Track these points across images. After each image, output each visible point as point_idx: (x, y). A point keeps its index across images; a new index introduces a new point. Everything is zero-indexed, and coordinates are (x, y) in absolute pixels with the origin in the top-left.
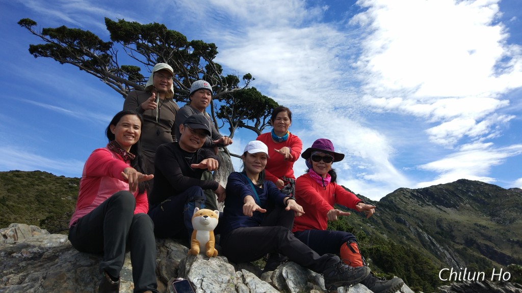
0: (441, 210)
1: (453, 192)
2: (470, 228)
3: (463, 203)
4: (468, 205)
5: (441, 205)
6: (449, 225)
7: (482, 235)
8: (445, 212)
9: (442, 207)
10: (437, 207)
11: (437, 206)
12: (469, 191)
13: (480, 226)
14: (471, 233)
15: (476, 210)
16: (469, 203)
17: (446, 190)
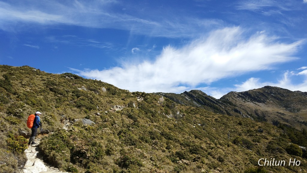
0: (256, 104)
1: (262, 94)
2: (275, 115)
3: (268, 100)
7: (282, 119)
8: (259, 105)
11: (254, 102)
12: (272, 93)
13: (280, 113)
14: (276, 118)
15: (277, 104)
16: (272, 100)
17: (258, 92)
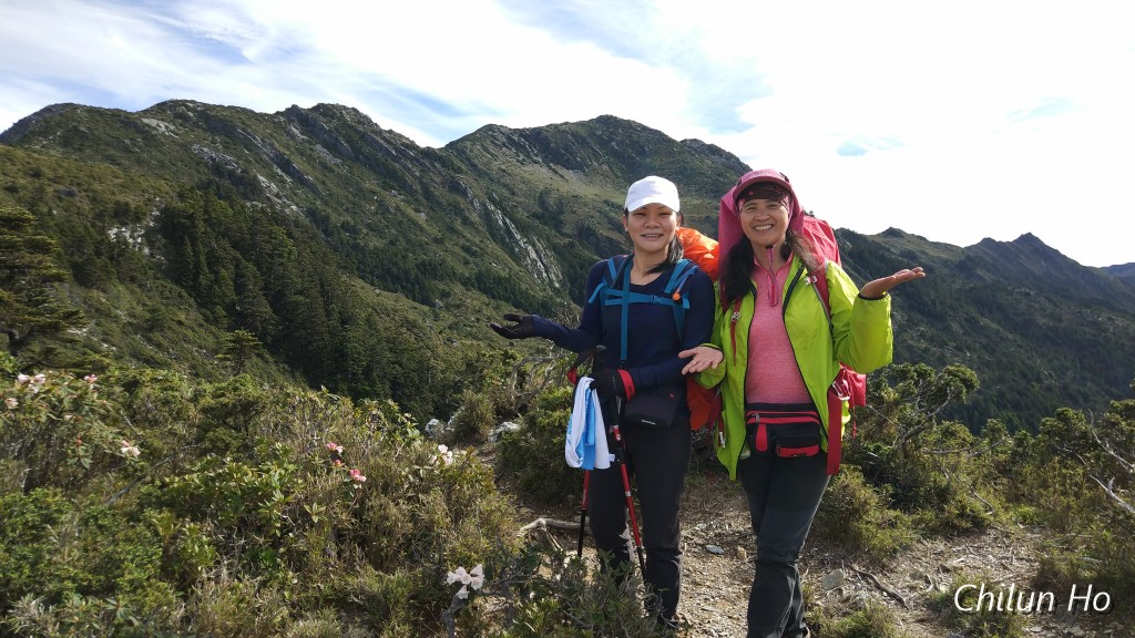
0: (556, 172)
1: (584, 140)
2: (594, 208)
3: (597, 160)
4: (605, 167)
5: (557, 163)
6: (560, 201)
7: (611, 220)
8: (562, 177)
9: (558, 168)
10: (550, 168)
11: (552, 165)
12: (613, 140)
13: (614, 205)
14: (592, 217)
15: (616, 176)
16: (607, 163)
17: (573, 135)
